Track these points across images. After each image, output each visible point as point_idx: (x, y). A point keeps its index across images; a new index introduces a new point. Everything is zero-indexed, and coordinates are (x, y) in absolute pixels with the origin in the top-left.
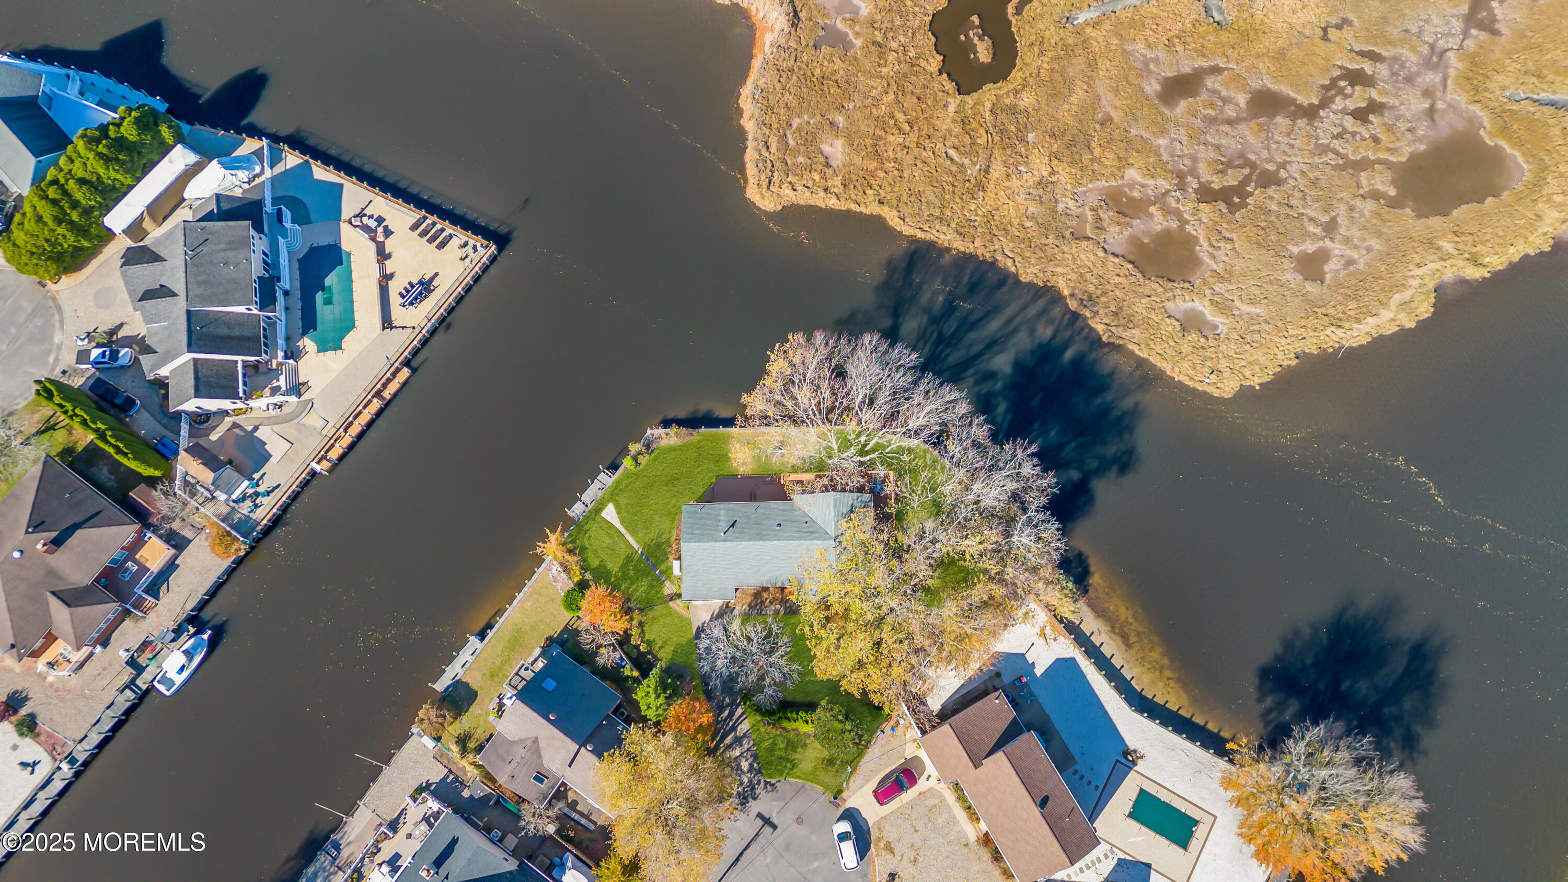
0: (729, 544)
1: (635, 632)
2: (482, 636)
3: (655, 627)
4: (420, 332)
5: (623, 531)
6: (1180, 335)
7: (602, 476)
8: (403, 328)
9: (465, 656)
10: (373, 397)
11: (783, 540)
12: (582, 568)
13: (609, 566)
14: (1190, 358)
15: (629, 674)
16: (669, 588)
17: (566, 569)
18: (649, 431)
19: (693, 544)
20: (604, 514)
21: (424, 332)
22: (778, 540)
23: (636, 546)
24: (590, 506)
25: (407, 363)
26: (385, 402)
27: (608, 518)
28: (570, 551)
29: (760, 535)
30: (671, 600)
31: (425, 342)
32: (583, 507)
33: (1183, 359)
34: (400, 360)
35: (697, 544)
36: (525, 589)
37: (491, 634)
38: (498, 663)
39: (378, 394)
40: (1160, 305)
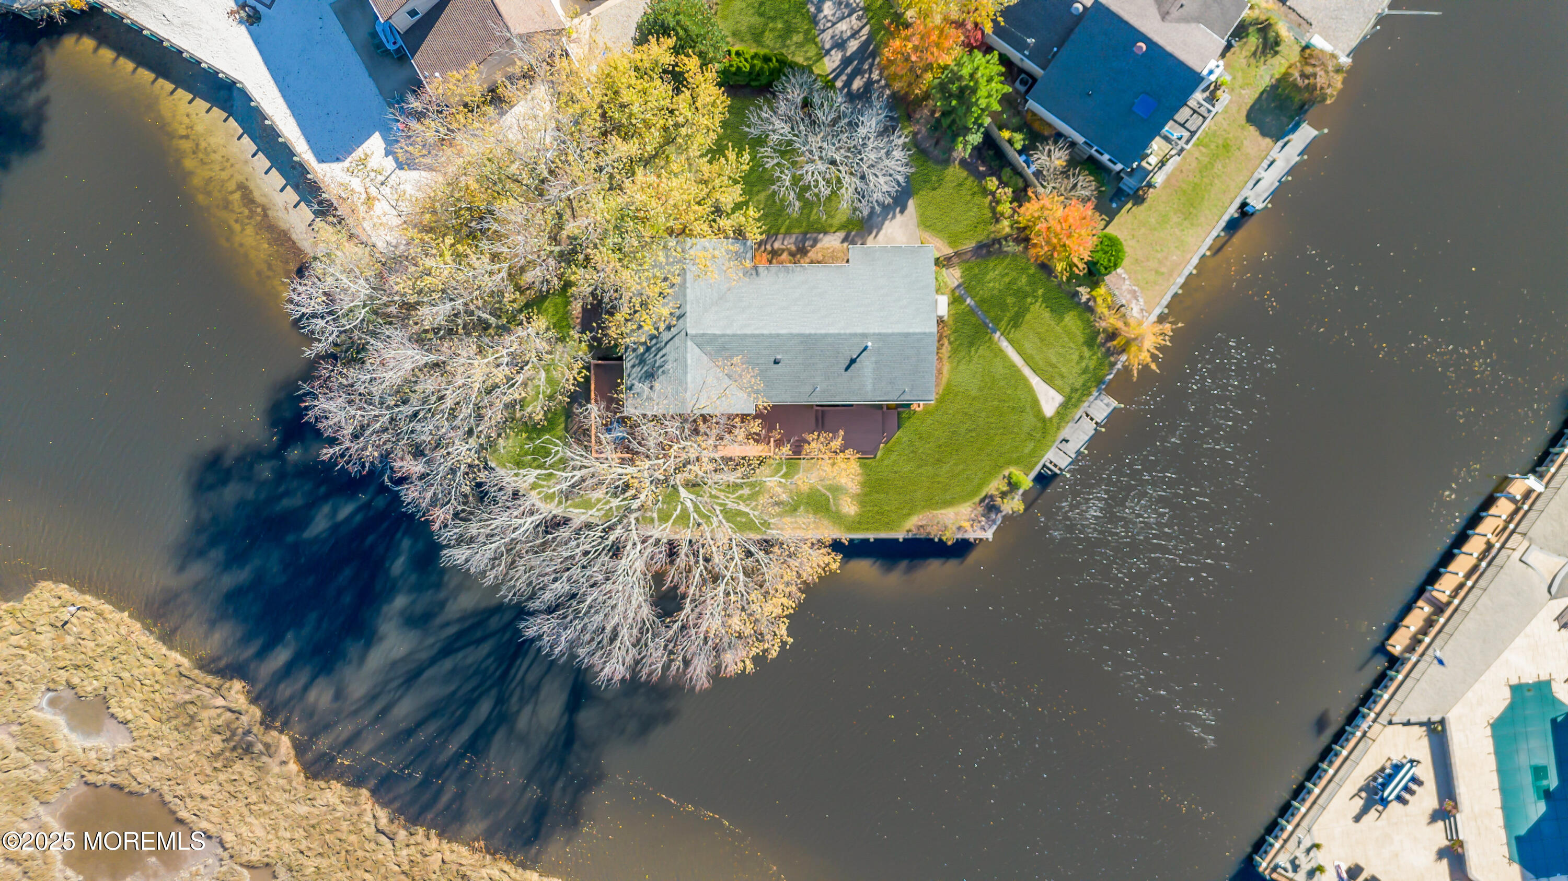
0: (859, 330)
1: (1005, 208)
2: (1244, 211)
3: (973, 213)
4: (1378, 715)
5: (1027, 372)
6: (111, 690)
7: (1063, 462)
8: (1408, 723)
9: (1270, 179)
10: (1449, 603)
11: (771, 336)
12: (1091, 310)
13: (1047, 314)
14: (99, 650)
15: (1015, 135)
16: (953, 276)
17: (1118, 308)
18: (989, 535)
19: (918, 330)
20: (1059, 399)
21: (1372, 715)
22: (778, 335)
23: (1004, 344)
24: (1080, 412)
25: (1394, 662)
26: (1426, 595)
27: (1052, 392)
28: (1113, 335)
29: (809, 342)
30: (948, 259)
31: (1367, 698)
32: (1092, 412)
33: (111, 648)
34: (1408, 666)
35: (911, 331)
36: (1181, 280)
37: (1232, 211)
38: (1219, 165)
39: (1439, 609)
40: (138, 743)
